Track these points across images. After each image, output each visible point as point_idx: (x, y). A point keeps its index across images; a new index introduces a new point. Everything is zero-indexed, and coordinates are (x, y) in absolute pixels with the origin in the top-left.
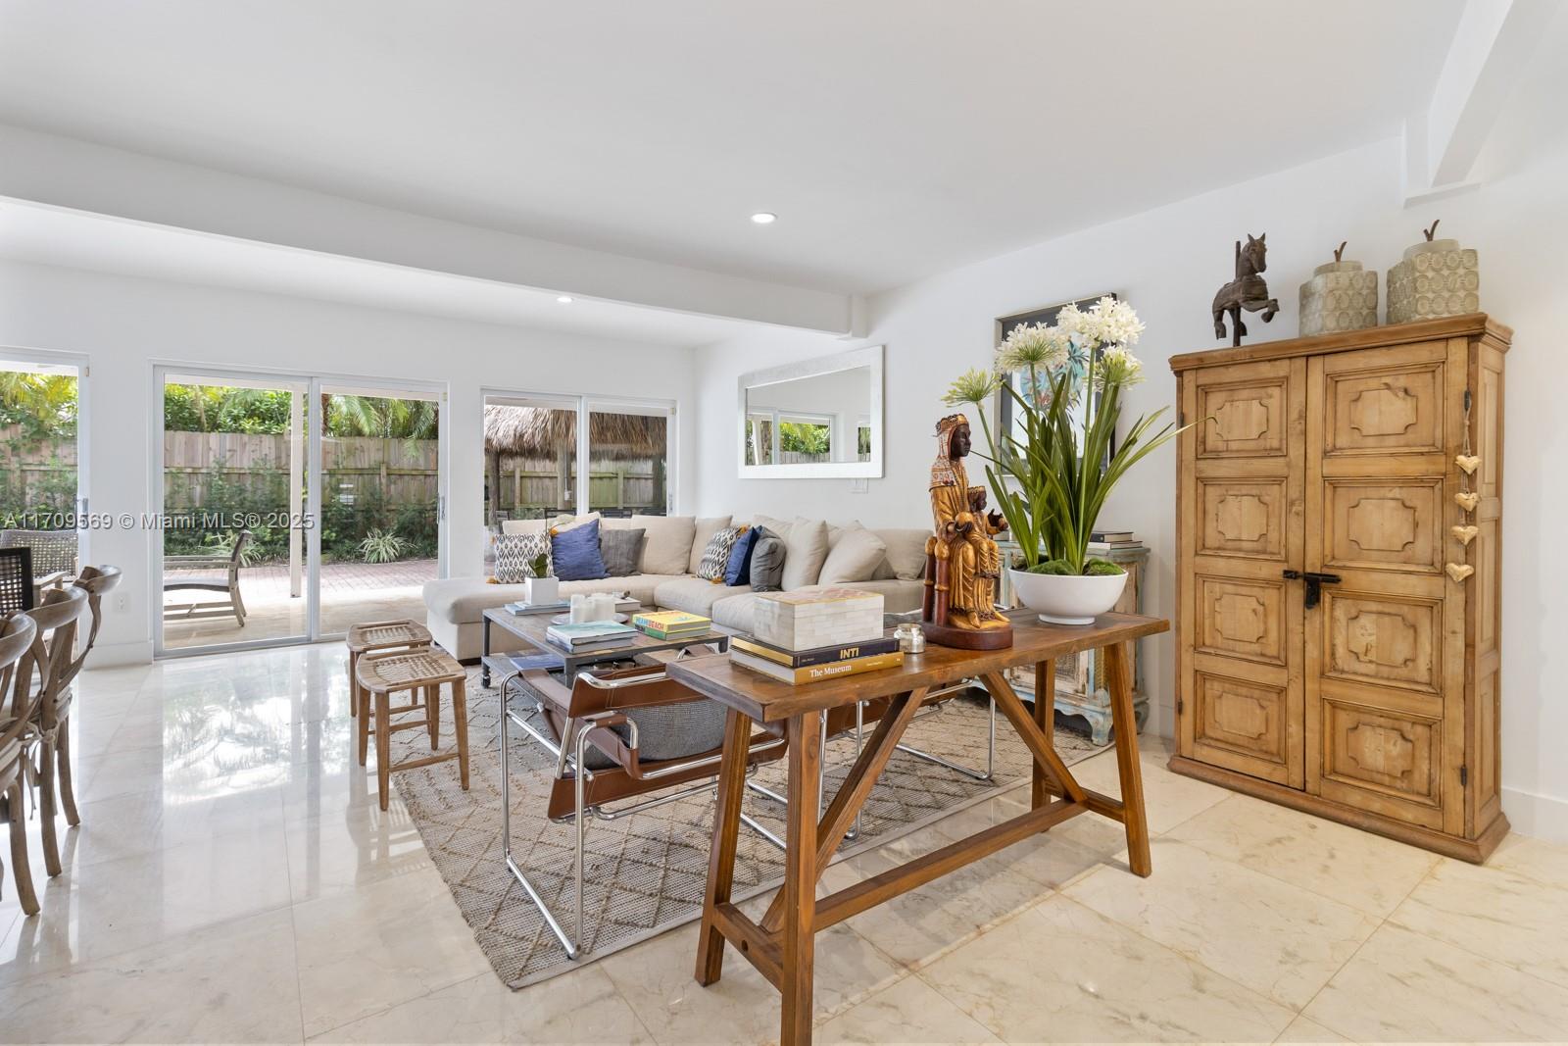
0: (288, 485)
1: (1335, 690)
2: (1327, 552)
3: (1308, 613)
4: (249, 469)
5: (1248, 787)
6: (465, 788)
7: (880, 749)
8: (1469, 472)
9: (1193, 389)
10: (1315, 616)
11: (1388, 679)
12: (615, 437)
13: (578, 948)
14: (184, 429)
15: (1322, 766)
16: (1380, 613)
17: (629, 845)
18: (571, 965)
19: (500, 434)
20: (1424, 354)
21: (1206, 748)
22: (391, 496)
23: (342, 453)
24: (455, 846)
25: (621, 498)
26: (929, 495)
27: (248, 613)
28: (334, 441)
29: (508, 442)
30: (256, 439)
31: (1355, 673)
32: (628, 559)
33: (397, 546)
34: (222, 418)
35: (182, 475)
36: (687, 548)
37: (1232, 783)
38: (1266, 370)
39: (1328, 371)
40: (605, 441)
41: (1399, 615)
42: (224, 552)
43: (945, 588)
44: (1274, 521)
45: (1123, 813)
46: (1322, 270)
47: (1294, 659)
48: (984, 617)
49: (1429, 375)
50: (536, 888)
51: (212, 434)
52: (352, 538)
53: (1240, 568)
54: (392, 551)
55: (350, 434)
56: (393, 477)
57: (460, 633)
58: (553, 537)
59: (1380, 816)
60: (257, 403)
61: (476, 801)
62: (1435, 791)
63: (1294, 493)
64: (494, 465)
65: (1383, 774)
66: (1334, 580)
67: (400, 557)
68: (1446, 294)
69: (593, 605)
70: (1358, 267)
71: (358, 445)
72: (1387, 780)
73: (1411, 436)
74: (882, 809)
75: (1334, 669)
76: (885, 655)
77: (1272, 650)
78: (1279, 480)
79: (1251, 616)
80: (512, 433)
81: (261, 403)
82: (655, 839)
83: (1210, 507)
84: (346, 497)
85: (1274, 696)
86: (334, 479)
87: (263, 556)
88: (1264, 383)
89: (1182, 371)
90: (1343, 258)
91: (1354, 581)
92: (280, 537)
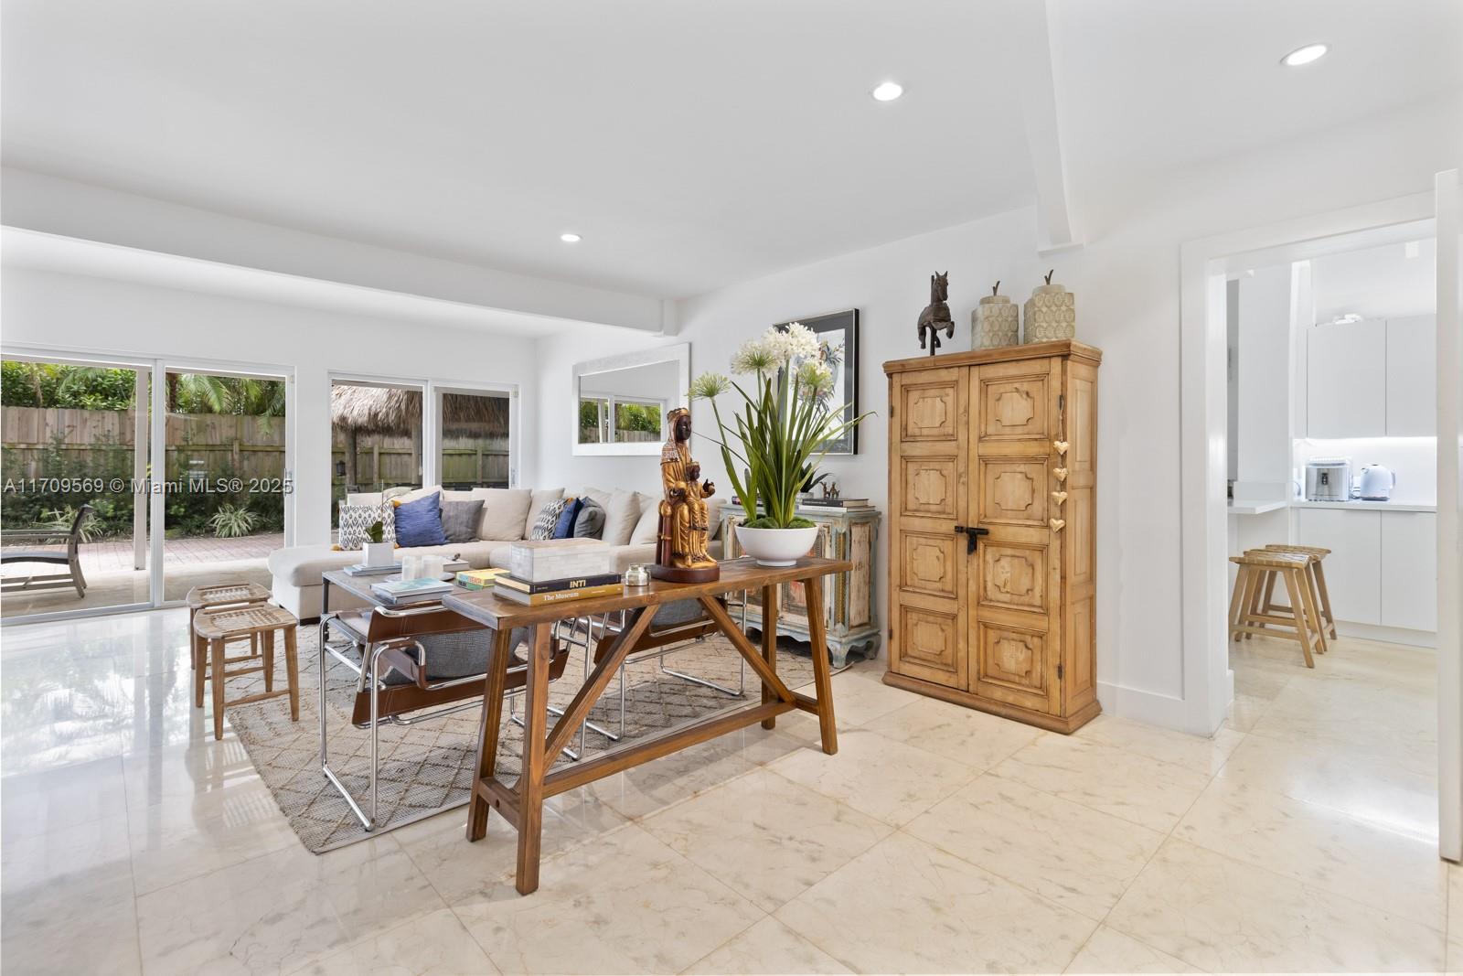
0: (133, 461)
1: (987, 615)
2: (982, 512)
3: (970, 556)
4: (90, 445)
5: (932, 691)
6: (295, 718)
7: (613, 658)
8: (1062, 453)
9: (899, 387)
10: (974, 559)
11: (1017, 604)
12: (468, 416)
13: (373, 821)
14: (17, 405)
15: (979, 673)
16: (1013, 556)
17: (432, 754)
18: (368, 835)
19: (355, 413)
20: (1037, 367)
21: (907, 664)
22: (244, 472)
23: (192, 429)
24: (280, 761)
25: (479, 473)
26: (661, 467)
27: (89, 586)
28: (183, 417)
29: (363, 420)
30: (97, 416)
31: (998, 601)
32: (467, 527)
33: (250, 521)
34: (60, 392)
35: (15, 451)
36: (522, 517)
37: (923, 689)
38: (945, 375)
39: (982, 377)
40: (458, 420)
41: (1022, 557)
42: (61, 526)
43: (669, 538)
44: (950, 489)
45: (817, 708)
46: (985, 301)
47: (962, 593)
48: (696, 559)
49: (1041, 383)
50: (346, 786)
51: (50, 410)
52: (202, 513)
53: (928, 525)
54: (244, 526)
55: (201, 412)
56: (245, 453)
57: (302, 595)
58: (396, 508)
59: (1012, 706)
60: (100, 379)
61: (303, 729)
62: (1044, 684)
63: (962, 469)
64: (351, 441)
65: (1014, 674)
66: (985, 532)
67: (253, 531)
68: (1054, 324)
69: (422, 566)
70: (1006, 301)
71: (209, 422)
72: (1017, 679)
73: (1030, 427)
74: (649, 719)
75: (986, 599)
76: (608, 586)
77: (949, 587)
78: (953, 458)
79: (936, 561)
80: (366, 412)
81: (103, 379)
82: (455, 749)
83: (910, 478)
84: (195, 472)
85: (950, 622)
86: (183, 455)
87: (105, 531)
88: (943, 385)
89: (892, 374)
90: (998, 293)
91: (998, 533)
92: (124, 512)
